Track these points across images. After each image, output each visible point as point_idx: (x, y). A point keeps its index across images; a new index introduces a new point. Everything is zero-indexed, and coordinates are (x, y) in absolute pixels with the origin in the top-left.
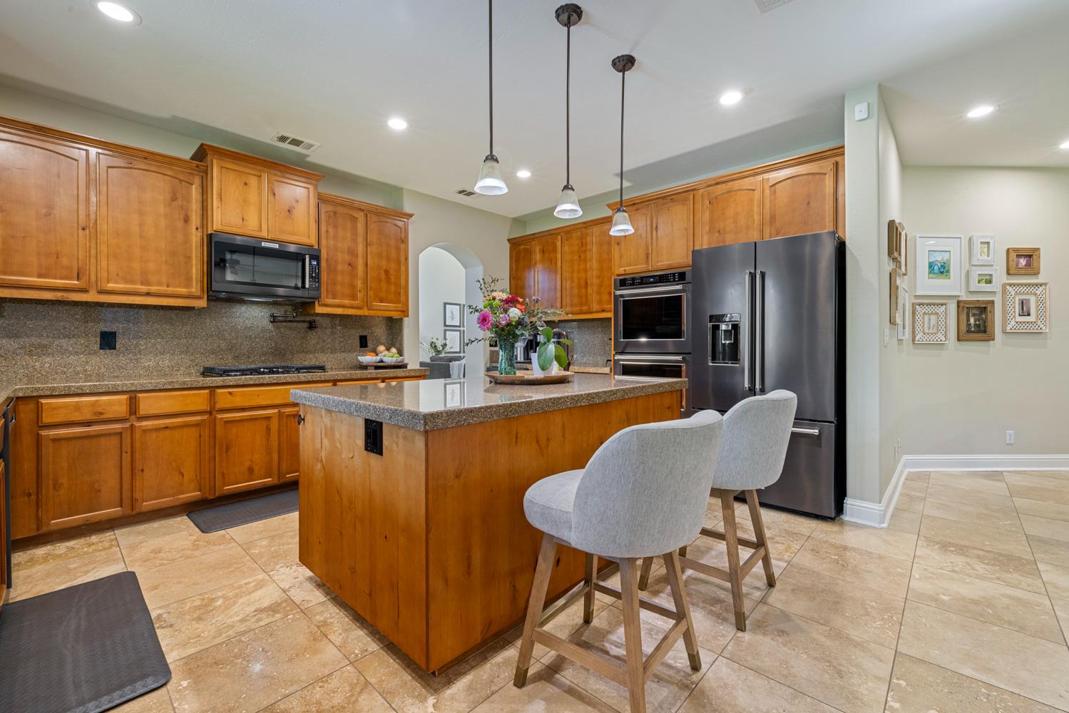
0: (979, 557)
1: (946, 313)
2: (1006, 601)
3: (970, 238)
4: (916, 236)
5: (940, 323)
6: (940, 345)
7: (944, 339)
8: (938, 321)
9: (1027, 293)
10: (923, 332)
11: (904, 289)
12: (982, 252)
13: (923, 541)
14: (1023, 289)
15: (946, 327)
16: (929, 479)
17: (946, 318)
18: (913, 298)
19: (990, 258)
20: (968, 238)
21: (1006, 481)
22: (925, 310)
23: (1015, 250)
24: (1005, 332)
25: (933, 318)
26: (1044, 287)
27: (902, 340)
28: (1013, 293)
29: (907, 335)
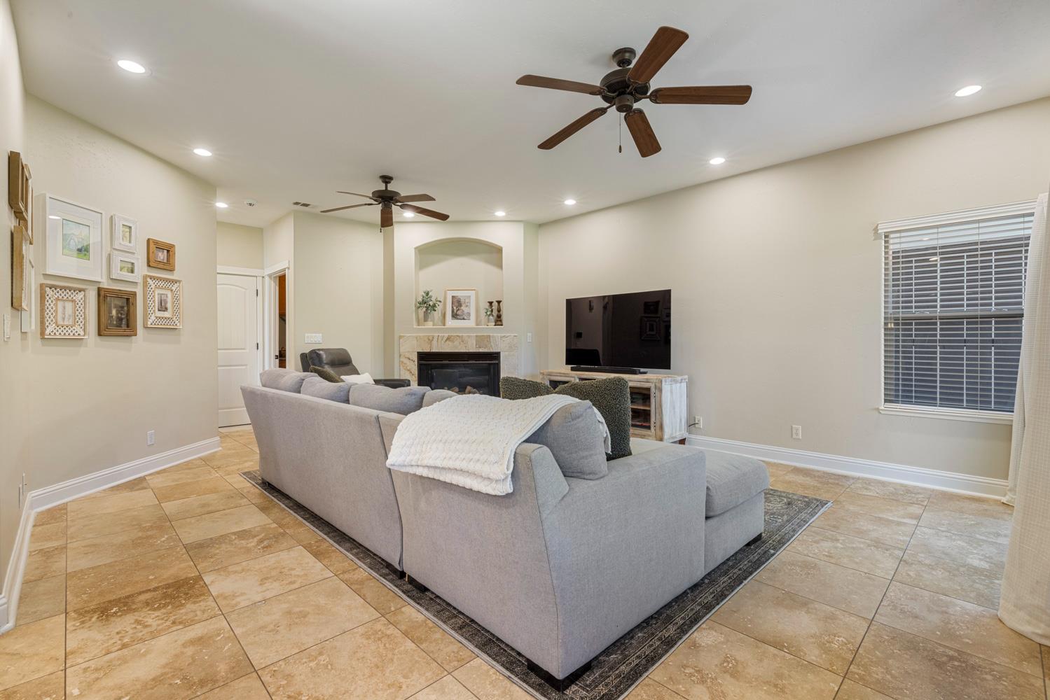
0: (147, 604)
1: (84, 301)
2: (190, 651)
3: (112, 217)
4: (44, 196)
5: (77, 313)
6: (78, 341)
7: (82, 333)
8: (75, 310)
9: (165, 288)
10: (56, 323)
11: (30, 262)
12: (124, 236)
13: (75, 619)
14: (161, 284)
15: (85, 318)
16: (66, 514)
17: (85, 308)
18: (42, 277)
19: (131, 245)
20: (110, 216)
21: (152, 485)
22: (58, 294)
23: (156, 242)
24: (146, 327)
25: (69, 306)
26: (178, 284)
27: (26, 332)
28: (153, 286)
29: (33, 327)
